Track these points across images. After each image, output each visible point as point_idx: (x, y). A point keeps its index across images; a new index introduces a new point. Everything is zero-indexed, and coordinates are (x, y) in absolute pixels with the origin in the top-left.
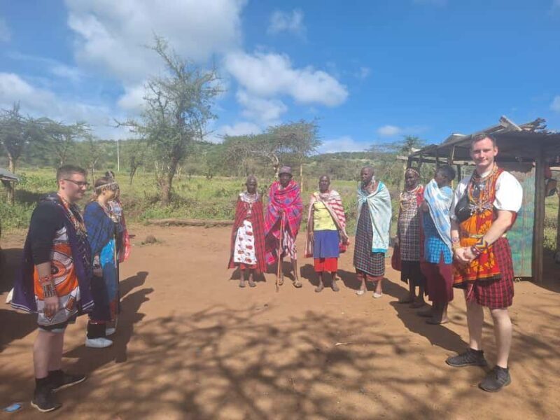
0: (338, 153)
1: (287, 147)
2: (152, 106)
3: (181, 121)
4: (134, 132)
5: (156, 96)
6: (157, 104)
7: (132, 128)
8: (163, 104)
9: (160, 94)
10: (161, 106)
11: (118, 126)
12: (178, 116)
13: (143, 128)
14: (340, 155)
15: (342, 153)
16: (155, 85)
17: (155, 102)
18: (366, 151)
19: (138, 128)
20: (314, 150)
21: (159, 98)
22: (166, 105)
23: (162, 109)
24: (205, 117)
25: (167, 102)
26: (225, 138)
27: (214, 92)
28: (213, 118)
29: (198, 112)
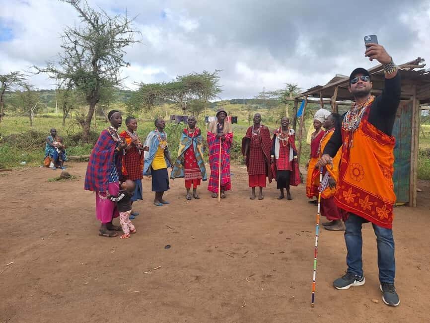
0: (235, 100)
1: (193, 93)
2: (69, 54)
3: (97, 68)
4: (54, 78)
5: (73, 45)
6: (74, 52)
7: (52, 74)
8: (80, 52)
9: (76, 42)
10: (78, 54)
11: (38, 73)
12: (94, 63)
13: (62, 74)
14: (236, 101)
15: (237, 100)
16: (71, 34)
17: (72, 50)
18: (255, 98)
19: (57, 74)
20: (215, 96)
21: (75, 47)
22: (82, 54)
23: (79, 57)
24: (119, 65)
25: (83, 51)
26: (141, 86)
27: (127, 42)
28: (126, 65)
29: (112, 60)
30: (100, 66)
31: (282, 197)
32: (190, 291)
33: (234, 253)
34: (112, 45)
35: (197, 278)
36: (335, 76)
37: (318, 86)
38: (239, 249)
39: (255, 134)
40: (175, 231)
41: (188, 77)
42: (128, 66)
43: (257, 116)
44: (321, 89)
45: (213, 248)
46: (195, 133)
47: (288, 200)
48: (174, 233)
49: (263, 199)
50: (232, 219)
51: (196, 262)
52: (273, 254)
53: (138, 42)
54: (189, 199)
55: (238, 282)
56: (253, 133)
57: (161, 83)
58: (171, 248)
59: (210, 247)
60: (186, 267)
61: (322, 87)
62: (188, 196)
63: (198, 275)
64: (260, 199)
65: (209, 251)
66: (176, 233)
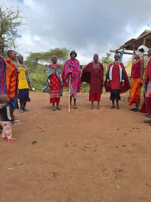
3: (2, 39)
24: (14, 37)
26: (31, 54)
27: (19, 24)
28: (19, 37)
29: (11, 34)
30: (4, 38)
31: (113, 107)
32: (46, 192)
33: (86, 148)
34: (11, 26)
35: (55, 174)
36: (144, 31)
37: (133, 39)
38: (89, 144)
39: (96, 67)
40: (42, 130)
41: (55, 50)
42: (20, 37)
43: (95, 56)
44: (134, 41)
45: (69, 143)
46: (57, 67)
47: (117, 109)
48: (41, 131)
49: (99, 108)
50: (82, 121)
51: (55, 157)
52: (118, 147)
53: (26, 24)
54: (54, 110)
55: (93, 178)
56: (94, 66)
57: (41, 53)
58: (37, 143)
59: (66, 142)
60: (46, 162)
61: (135, 39)
62: (53, 108)
63: (55, 171)
64: (98, 109)
65: (66, 146)
66: (43, 131)
